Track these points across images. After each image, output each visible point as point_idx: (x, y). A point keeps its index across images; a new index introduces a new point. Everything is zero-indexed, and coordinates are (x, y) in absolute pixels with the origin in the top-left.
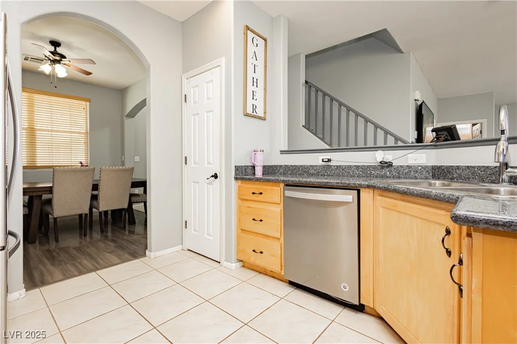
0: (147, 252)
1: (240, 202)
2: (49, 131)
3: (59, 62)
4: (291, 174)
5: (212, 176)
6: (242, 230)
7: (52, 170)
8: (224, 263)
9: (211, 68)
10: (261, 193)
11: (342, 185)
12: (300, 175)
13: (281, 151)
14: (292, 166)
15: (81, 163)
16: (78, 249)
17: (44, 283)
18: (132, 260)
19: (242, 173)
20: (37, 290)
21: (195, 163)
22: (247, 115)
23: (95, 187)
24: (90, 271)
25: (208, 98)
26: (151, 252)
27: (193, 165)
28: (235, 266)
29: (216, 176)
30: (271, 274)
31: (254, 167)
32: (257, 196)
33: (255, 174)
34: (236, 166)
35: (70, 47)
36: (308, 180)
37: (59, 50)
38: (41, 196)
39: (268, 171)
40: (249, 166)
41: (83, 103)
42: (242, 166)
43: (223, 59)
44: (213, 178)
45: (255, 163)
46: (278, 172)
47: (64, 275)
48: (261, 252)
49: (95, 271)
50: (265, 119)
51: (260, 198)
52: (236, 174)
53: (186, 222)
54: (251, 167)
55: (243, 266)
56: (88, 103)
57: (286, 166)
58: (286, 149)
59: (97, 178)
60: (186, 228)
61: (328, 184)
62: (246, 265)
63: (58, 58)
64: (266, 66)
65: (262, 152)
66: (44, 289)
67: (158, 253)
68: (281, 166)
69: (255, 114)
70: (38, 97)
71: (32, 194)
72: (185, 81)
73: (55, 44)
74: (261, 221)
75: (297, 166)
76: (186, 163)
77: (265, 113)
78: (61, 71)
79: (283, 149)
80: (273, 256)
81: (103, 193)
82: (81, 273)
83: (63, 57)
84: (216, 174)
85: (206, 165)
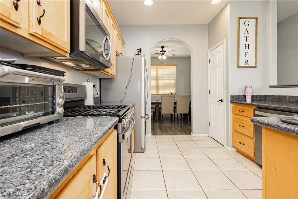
0: (191, 133)
1: (234, 115)
2: (162, 80)
3: (163, 54)
4: (276, 101)
5: (220, 101)
6: (235, 130)
7: (161, 95)
8: (225, 146)
9: (219, 45)
10: (243, 111)
11: (287, 109)
12: (283, 102)
13: (270, 86)
14: (277, 96)
15: (171, 93)
16: (169, 127)
17: (156, 135)
18: (185, 135)
19: (236, 100)
20: (154, 136)
21: (213, 94)
22: (239, 67)
23: (175, 103)
24: (170, 135)
25: (219, 61)
26: (193, 133)
27: (212, 95)
28: (231, 149)
29: (222, 101)
30: (252, 159)
31: (245, 96)
32: (241, 113)
33: (246, 100)
34: (231, 96)
35: (167, 47)
36: (267, 105)
37: (164, 49)
38: (158, 105)
39: (259, 99)
40: (241, 96)
41: (174, 66)
42: (236, 96)
43: (225, 39)
44: (221, 101)
45: (246, 94)
46: (268, 99)
47: (162, 134)
48: (244, 144)
49: (171, 135)
50: (256, 67)
51: (242, 114)
52: (231, 100)
53: (210, 123)
54: (243, 97)
55: (237, 151)
56: (176, 66)
57: (273, 96)
58: (276, 84)
59: (176, 99)
60: (210, 126)
61: (279, 108)
62: (238, 151)
63: (163, 53)
64: (256, 35)
65: (251, 88)
66: (156, 136)
67: (196, 135)
68: (269, 96)
69: (247, 65)
70: (159, 67)
71: (157, 104)
72: (209, 53)
73: (163, 47)
74: (243, 126)
75: (281, 96)
76: (210, 94)
77: (256, 63)
78: (164, 57)
79: (272, 85)
80: (249, 147)
81: (178, 106)
82: (167, 135)
83: (165, 52)
84: (222, 99)
85: (218, 95)
